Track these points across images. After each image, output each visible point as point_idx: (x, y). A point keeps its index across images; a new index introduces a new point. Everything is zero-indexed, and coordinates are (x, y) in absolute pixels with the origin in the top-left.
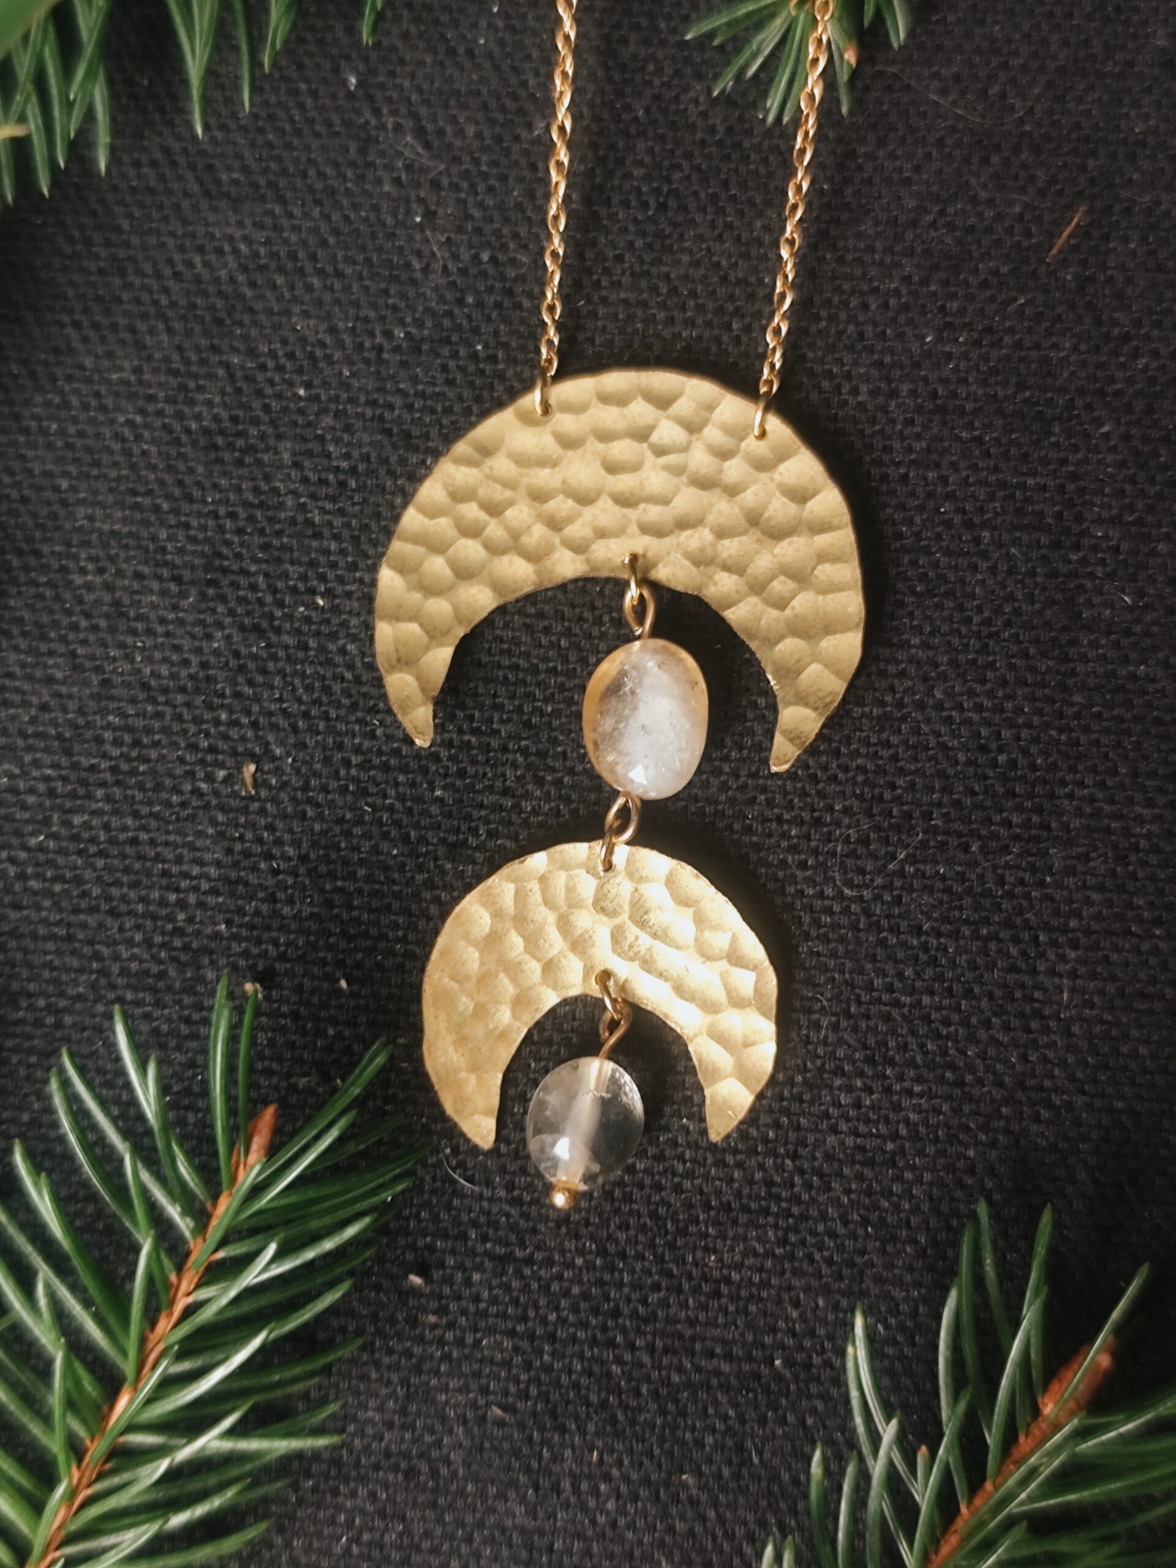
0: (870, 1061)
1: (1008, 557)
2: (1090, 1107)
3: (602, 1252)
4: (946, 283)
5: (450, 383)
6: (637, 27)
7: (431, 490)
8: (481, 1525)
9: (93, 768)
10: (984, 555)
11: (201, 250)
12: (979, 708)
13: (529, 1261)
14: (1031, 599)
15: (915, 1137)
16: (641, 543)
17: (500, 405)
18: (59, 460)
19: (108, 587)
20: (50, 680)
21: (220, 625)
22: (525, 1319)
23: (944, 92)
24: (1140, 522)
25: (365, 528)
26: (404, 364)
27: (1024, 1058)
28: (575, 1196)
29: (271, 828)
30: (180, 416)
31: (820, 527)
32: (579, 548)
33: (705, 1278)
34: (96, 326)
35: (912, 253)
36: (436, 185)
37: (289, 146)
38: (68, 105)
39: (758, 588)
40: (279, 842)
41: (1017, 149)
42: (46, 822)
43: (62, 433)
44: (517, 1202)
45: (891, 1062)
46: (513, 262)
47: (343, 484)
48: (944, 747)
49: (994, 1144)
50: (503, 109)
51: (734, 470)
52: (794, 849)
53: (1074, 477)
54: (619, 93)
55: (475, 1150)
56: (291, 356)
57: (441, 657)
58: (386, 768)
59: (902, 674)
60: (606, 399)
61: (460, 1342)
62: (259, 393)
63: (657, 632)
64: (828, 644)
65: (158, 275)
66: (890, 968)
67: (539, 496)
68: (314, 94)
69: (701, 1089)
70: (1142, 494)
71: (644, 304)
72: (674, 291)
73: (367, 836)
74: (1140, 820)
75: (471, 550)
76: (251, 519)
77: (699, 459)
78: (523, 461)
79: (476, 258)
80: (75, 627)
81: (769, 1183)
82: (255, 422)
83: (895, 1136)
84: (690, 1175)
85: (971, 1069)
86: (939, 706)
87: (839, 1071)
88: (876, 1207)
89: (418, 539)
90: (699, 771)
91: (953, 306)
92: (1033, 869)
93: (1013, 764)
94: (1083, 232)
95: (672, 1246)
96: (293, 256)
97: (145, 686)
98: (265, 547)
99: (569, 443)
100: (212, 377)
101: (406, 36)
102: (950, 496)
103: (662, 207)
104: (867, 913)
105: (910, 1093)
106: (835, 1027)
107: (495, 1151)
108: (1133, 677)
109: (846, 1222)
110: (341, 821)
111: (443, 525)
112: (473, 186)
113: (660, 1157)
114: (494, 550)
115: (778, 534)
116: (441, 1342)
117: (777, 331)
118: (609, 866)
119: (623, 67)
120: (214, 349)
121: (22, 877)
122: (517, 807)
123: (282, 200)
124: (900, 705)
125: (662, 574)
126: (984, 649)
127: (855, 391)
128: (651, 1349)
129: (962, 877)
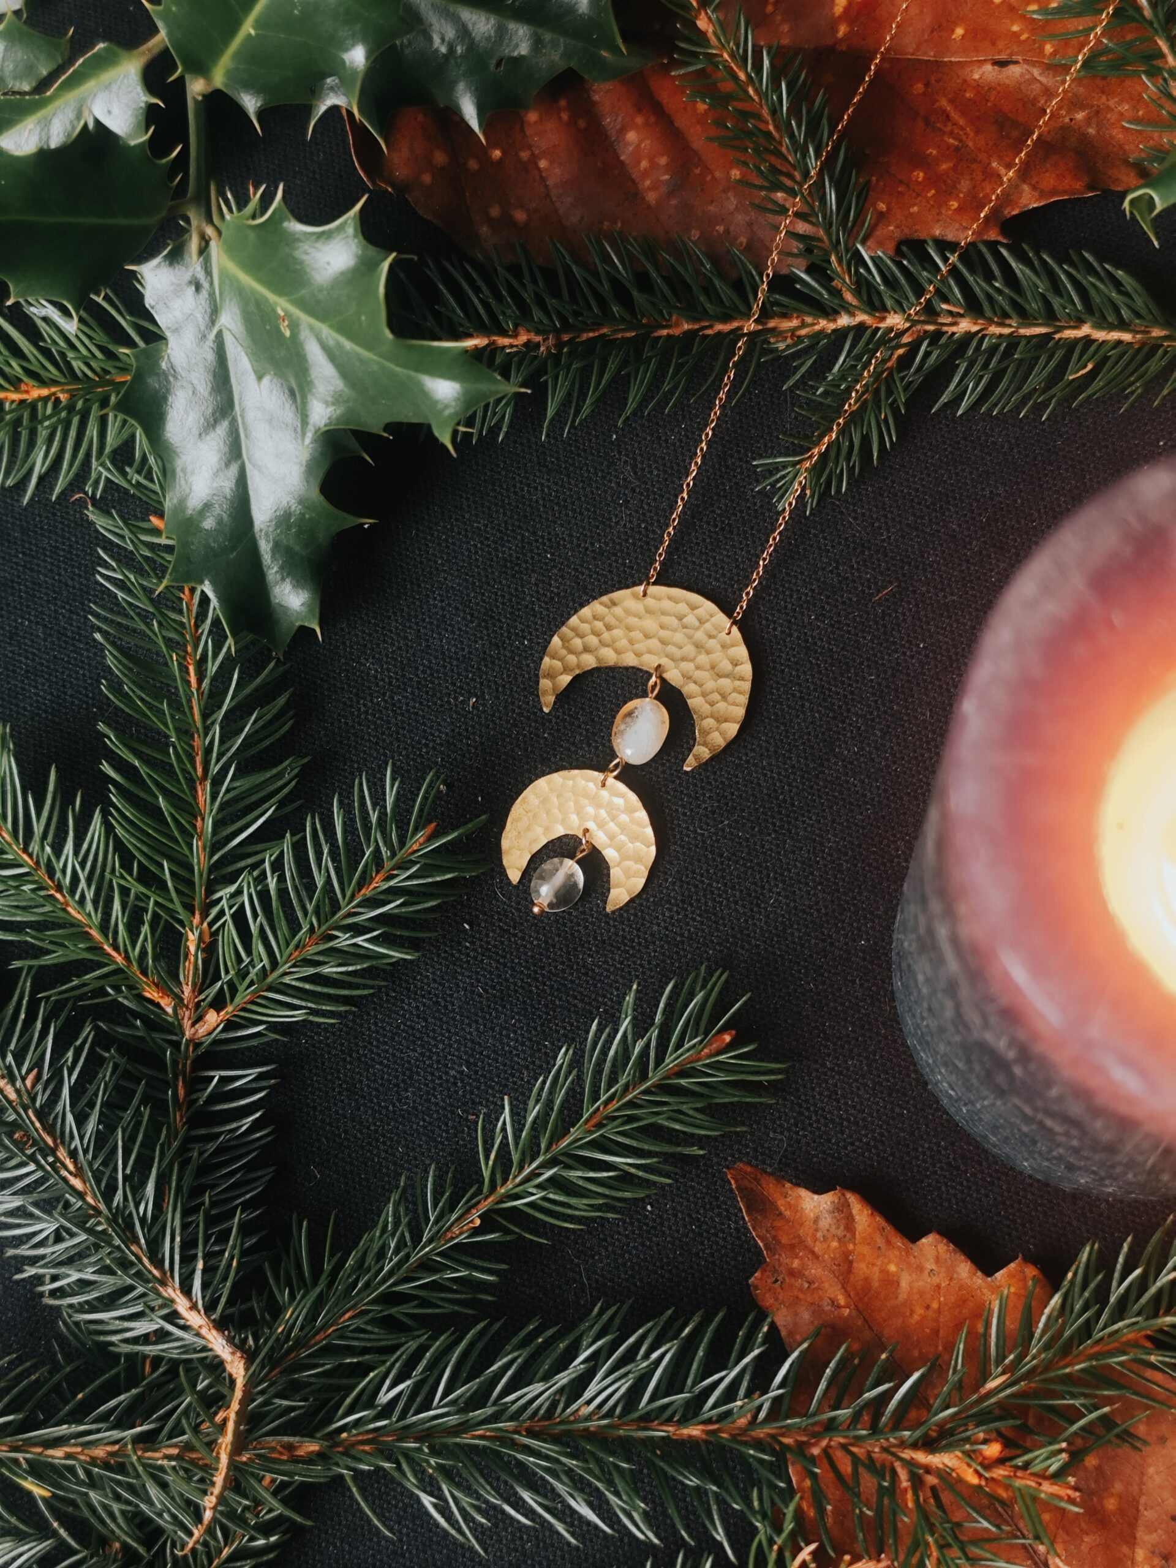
0: (683, 902)
1: (813, 717)
2: (766, 950)
3: (546, 942)
4: (828, 597)
5: (611, 572)
6: (738, 452)
7: (586, 611)
8: (457, 1034)
9: (411, 679)
10: (804, 713)
11: (529, 485)
12: (780, 774)
13: (515, 935)
14: (817, 737)
15: (690, 938)
16: (665, 661)
17: (628, 587)
18: (441, 551)
19: (443, 609)
20: (406, 638)
21: (482, 639)
22: (504, 957)
23: (855, 519)
24: (873, 720)
25: (555, 619)
26: (595, 558)
27: (746, 921)
28: (542, 911)
29: (473, 727)
30: (496, 550)
31: (742, 679)
32: (638, 655)
33: (584, 966)
34: (475, 502)
35: (818, 580)
36: (633, 490)
37: (579, 455)
38: (495, 413)
39: (704, 695)
40: (474, 734)
41: (877, 552)
42: (384, 694)
43: (446, 540)
44: (519, 910)
45: (691, 905)
46: (654, 532)
47: (552, 598)
48: (759, 785)
49: (721, 951)
50: (672, 468)
51: (712, 643)
52: (683, 806)
53: (852, 693)
54: (722, 477)
55: (509, 882)
56: (550, 540)
57: (565, 679)
58: (528, 718)
59: (753, 750)
60: (670, 598)
61: (475, 958)
62: (532, 551)
63: (657, 698)
64: (725, 725)
65: (508, 490)
66: (705, 867)
67: (629, 629)
68: (597, 437)
69: (609, 890)
70: (878, 709)
71: (701, 566)
72: (715, 564)
73: (511, 743)
74: (829, 840)
75: (593, 640)
76: (510, 600)
77: (699, 635)
78: (628, 612)
79: (639, 525)
80: (424, 620)
81: (624, 937)
82: (526, 562)
83: (682, 935)
84: (593, 924)
85: (723, 918)
86: (764, 768)
87: (669, 902)
88: (664, 961)
89: (574, 629)
90: (652, 760)
91: (827, 607)
92: (778, 846)
93: (785, 801)
94: (892, 594)
95: (575, 949)
96: (565, 500)
97: (443, 653)
98: (512, 613)
99: (649, 611)
100: (515, 538)
101: (643, 426)
102: (799, 685)
103: (723, 529)
104: (704, 842)
105: (694, 920)
106: (674, 883)
107: (516, 887)
108: (847, 782)
109: (649, 963)
110: (502, 733)
111: (586, 627)
112: (648, 497)
113: (584, 913)
114: (603, 644)
115: (720, 676)
116: (468, 955)
117: (748, 594)
118: (604, 785)
119: (727, 467)
120: (520, 527)
121: (366, 713)
122: (576, 753)
123: (569, 476)
124: (747, 762)
125: (666, 676)
126: (790, 751)
127: (775, 629)
128: (552, 987)
129: (747, 840)
